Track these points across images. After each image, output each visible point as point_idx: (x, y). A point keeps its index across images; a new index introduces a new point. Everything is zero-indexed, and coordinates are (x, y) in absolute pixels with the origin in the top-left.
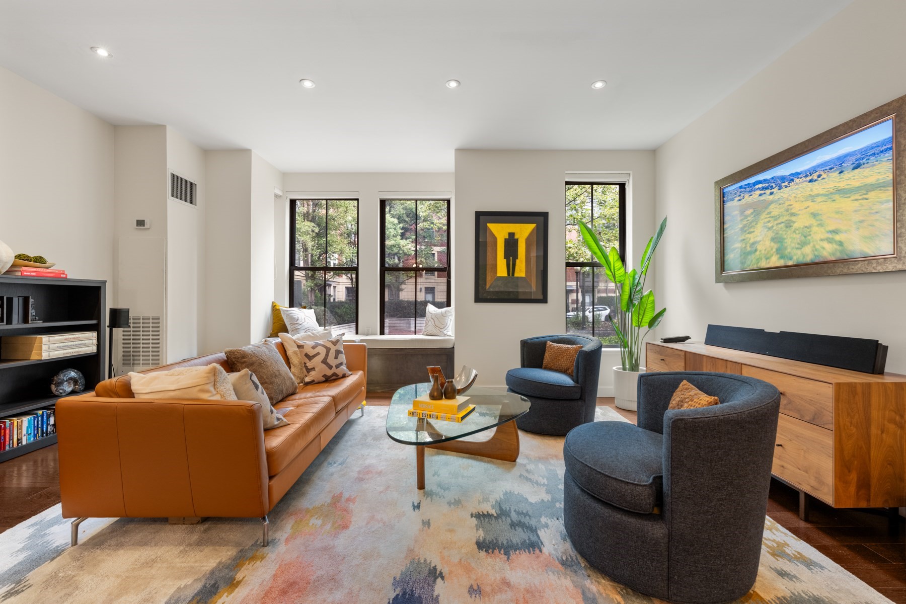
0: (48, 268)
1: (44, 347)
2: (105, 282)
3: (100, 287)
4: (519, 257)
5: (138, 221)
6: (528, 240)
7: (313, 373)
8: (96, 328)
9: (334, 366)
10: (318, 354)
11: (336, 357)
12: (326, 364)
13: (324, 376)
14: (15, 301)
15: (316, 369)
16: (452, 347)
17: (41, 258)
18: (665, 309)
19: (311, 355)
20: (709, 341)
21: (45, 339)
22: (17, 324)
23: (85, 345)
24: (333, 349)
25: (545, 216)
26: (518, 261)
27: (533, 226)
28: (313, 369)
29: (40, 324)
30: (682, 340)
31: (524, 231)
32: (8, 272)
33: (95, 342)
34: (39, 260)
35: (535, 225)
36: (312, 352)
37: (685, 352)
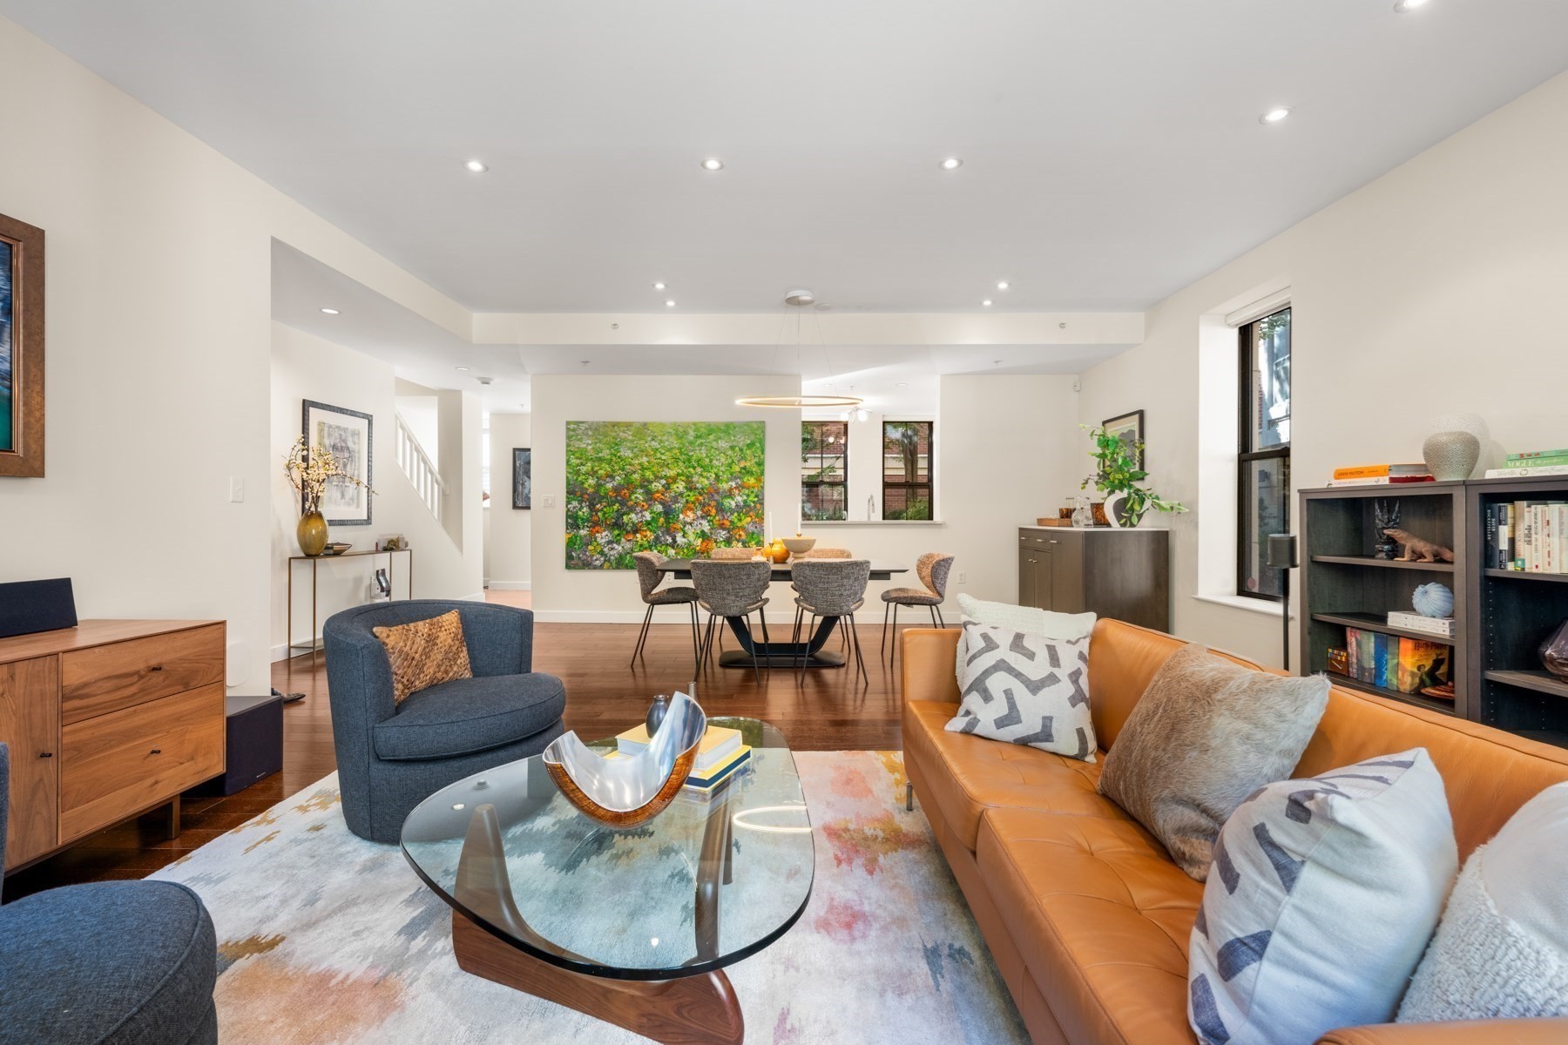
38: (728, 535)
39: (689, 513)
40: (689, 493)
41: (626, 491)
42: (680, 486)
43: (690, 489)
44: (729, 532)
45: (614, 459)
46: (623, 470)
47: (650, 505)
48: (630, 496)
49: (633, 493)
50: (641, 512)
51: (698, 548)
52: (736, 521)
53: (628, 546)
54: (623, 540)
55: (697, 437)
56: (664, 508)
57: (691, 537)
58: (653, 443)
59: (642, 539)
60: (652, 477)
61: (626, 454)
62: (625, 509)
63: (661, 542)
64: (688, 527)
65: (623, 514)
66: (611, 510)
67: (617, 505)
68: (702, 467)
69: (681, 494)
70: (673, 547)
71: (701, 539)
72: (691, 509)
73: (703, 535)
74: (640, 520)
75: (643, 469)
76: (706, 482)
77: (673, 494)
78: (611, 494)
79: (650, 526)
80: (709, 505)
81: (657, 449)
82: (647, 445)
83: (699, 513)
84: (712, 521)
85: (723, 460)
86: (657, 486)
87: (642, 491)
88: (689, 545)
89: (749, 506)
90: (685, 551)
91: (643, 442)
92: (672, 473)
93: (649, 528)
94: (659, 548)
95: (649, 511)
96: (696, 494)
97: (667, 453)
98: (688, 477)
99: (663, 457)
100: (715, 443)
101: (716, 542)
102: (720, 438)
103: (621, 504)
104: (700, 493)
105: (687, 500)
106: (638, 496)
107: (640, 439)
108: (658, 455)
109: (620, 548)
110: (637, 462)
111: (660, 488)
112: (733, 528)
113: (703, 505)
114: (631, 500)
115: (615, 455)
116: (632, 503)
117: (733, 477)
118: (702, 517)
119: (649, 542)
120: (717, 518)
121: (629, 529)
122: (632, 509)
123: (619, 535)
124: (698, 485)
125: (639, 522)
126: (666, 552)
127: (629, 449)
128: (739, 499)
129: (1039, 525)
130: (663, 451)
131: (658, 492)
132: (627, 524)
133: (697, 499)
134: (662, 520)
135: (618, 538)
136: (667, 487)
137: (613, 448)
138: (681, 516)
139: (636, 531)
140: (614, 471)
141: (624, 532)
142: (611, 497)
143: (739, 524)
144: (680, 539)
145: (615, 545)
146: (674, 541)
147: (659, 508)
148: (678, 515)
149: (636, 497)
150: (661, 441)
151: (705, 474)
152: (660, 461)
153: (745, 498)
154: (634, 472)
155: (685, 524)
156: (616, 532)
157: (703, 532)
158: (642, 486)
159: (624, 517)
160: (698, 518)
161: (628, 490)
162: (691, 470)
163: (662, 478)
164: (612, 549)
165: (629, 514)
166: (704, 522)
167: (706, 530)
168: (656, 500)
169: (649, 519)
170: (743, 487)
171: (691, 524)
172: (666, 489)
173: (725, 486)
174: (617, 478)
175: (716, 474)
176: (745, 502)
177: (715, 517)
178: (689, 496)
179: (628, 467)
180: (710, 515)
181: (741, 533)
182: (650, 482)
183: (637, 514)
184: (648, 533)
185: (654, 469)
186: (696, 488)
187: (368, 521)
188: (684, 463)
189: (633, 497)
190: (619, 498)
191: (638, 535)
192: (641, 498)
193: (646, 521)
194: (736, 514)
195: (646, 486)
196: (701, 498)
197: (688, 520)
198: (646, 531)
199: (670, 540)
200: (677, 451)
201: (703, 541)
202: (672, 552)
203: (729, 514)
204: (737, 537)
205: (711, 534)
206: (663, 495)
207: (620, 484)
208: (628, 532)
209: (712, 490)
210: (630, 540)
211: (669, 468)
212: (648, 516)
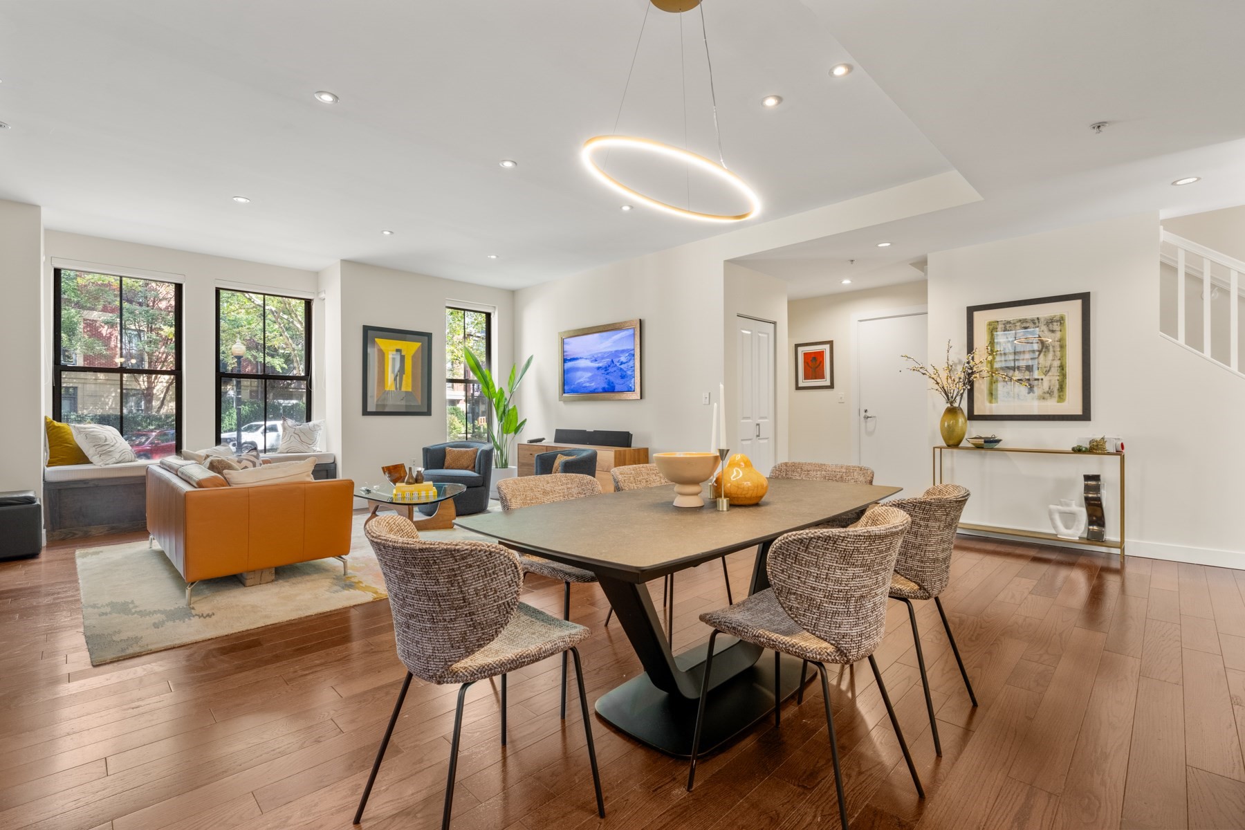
4: (406, 372)
6: (414, 357)
16: (332, 461)
18: (526, 420)
20: (556, 441)
25: (429, 335)
26: (404, 376)
27: (419, 344)
30: (540, 440)
31: (411, 348)
35: (420, 344)
37: (547, 446)
187: (1086, 416)
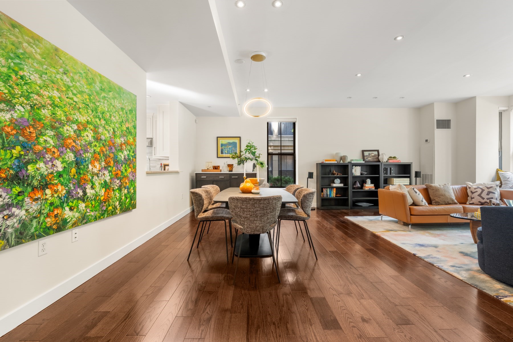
0: (396, 160)
1: (394, 181)
2: (412, 163)
3: (410, 164)
5: (426, 140)
7: (473, 200)
8: (409, 177)
9: (486, 198)
10: (477, 192)
11: (488, 194)
12: (480, 197)
13: (479, 202)
14: (388, 169)
15: (475, 198)
17: (395, 157)
19: (473, 192)
21: (395, 179)
22: (389, 175)
23: (406, 182)
24: (486, 191)
28: (474, 198)
29: (394, 175)
32: (387, 161)
33: (409, 181)
34: (394, 158)
36: (474, 191)
38: (120, 184)
39: (96, 164)
40: (96, 143)
41: (32, 130)
42: (88, 135)
43: (97, 139)
44: (120, 181)
45: (13, 75)
46: (28, 98)
47: (62, 152)
48: (38, 138)
49: (41, 134)
50: (51, 160)
51: (102, 198)
52: (124, 171)
53: (35, 207)
54: (27, 200)
55: (102, 90)
56: (75, 156)
57: (98, 187)
58: (65, 77)
59: (52, 196)
60: (63, 118)
61: (32, 77)
62: (31, 156)
63: (73, 196)
64: (95, 177)
65: (28, 163)
66: (9, 156)
67: (18, 148)
68: (105, 120)
69: (90, 143)
70: (83, 201)
71: (104, 189)
72: (97, 159)
73: (106, 186)
74: (50, 171)
75: (54, 105)
76: (108, 135)
77: (83, 142)
78: (9, 130)
79: (62, 179)
80: (109, 156)
81: (69, 87)
82: (58, 76)
83: (103, 163)
84: (111, 171)
85: (117, 118)
86: (69, 130)
87: (52, 133)
88: (96, 195)
89: (130, 159)
90: (93, 203)
91: (54, 71)
92: (83, 119)
93: (60, 181)
94: (70, 204)
95: (61, 159)
96: (101, 145)
97: (79, 96)
98: (95, 127)
99: (75, 99)
100: (113, 100)
101: (113, 190)
102: (116, 98)
103: (23, 147)
104: (103, 144)
105: (94, 150)
106: (49, 139)
107: (51, 65)
108: (71, 95)
109: (23, 212)
110: (46, 93)
111: (72, 133)
112: (123, 177)
113: (106, 156)
114: (39, 143)
115: (16, 74)
116: (40, 147)
117: (123, 136)
118: (105, 168)
119: (60, 198)
120: (114, 169)
121: (36, 183)
122: (40, 156)
123: (19, 194)
124: (103, 137)
125: (49, 174)
126: (78, 207)
127: (36, 71)
128: (126, 153)
129: (202, 172)
130: (75, 92)
131: (69, 137)
132: (33, 177)
133: (103, 151)
134: (74, 170)
135: (20, 198)
136: (78, 133)
137: (12, 59)
138: (90, 167)
139: (45, 185)
140: (13, 96)
141: (29, 189)
142: (8, 134)
143: (126, 174)
144: (90, 192)
145: (14, 209)
146: (85, 193)
147: (70, 157)
148: (87, 165)
149: (46, 141)
150: (73, 80)
151: (107, 127)
152: (71, 101)
153: (128, 152)
154: (44, 107)
155: (94, 174)
156: (17, 189)
157: (105, 182)
158: (53, 127)
159: (29, 167)
160: (102, 168)
161: (35, 128)
162: (97, 120)
163: (73, 122)
164: (9, 216)
165: (35, 162)
166: (106, 172)
167: (107, 180)
168: (68, 147)
169: (60, 169)
170: (128, 144)
171: (97, 175)
172: (78, 136)
173: (119, 141)
174: (18, 107)
175: (113, 129)
176: (128, 155)
177: (112, 168)
178: (96, 146)
179: (36, 97)
180: (110, 166)
181: (127, 181)
182: (62, 124)
183: (46, 163)
184: (60, 188)
185: (66, 109)
186: (101, 139)
188: (93, 111)
189: (41, 140)
190: (21, 138)
191: (48, 191)
192: (51, 142)
193: (57, 172)
194: (124, 165)
195: (58, 128)
196: (104, 149)
197: (95, 170)
198: (57, 185)
199: (81, 193)
200: (87, 97)
201: (106, 191)
202: (82, 206)
203: (120, 166)
204: (125, 184)
205: (111, 183)
206: (74, 142)
207: (22, 117)
208: (34, 188)
209: (111, 144)
210: (37, 199)
211: (80, 113)
212: (59, 166)
